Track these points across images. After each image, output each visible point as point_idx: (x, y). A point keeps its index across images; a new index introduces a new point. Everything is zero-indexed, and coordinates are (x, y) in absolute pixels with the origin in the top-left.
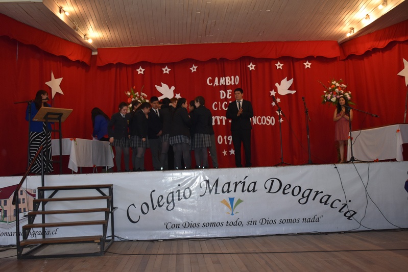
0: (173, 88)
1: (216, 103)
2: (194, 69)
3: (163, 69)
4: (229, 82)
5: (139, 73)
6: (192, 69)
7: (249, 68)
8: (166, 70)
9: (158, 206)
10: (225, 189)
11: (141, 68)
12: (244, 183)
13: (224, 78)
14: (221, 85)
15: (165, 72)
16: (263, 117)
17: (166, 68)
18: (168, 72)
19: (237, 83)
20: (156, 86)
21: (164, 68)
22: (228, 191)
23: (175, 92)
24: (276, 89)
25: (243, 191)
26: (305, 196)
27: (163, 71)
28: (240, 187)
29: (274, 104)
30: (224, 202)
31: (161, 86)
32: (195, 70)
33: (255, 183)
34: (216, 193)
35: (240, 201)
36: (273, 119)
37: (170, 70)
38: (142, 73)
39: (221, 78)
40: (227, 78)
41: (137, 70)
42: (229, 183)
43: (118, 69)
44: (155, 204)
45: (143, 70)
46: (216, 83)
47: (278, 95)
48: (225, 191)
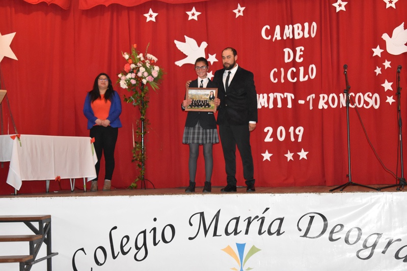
0: (204, 45)
1: (275, 70)
2: (239, 11)
3: (188, 13)
4: (299, 34)
5: (149, 19)
6: (236, 11)
7: (335, 8)
8: (193, 14)
9: (120, 253)
10: (231, 229)
11: (151, 12)
12: (263, 219)
13: (291, 26)
14: (285, 38)
15: (190, 18)
16: (358, 95)
17: (194, 10)
18: (195, 18)
19: (313, 35)
20: (176, 42)
21: (191, 11)
22: (236, 232)
23: (208, 51)
24: (383, 45)
25: (260, 233)
26: (368, 245)
27: (188, 16)
28: (255, 225)
29: (378, 71)
30: (228, 250)
31: (184, 41)
32: (241, 14)
33: (282, 220)
34: (215, 234)
35: (254, 250)
36: (376, 98)
37: (199, 13)
38: (153, 19)
39: (286, 27)
40: (296, 26)
41: (145, 15)
42: (238, 219)
43: (115, 14)
44: (117, 249)
45: (155, 15)
46: (277, 36)
47: (386, 55)
48: (229, 231)
